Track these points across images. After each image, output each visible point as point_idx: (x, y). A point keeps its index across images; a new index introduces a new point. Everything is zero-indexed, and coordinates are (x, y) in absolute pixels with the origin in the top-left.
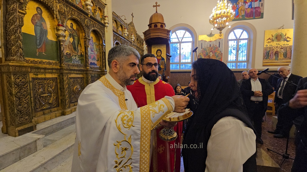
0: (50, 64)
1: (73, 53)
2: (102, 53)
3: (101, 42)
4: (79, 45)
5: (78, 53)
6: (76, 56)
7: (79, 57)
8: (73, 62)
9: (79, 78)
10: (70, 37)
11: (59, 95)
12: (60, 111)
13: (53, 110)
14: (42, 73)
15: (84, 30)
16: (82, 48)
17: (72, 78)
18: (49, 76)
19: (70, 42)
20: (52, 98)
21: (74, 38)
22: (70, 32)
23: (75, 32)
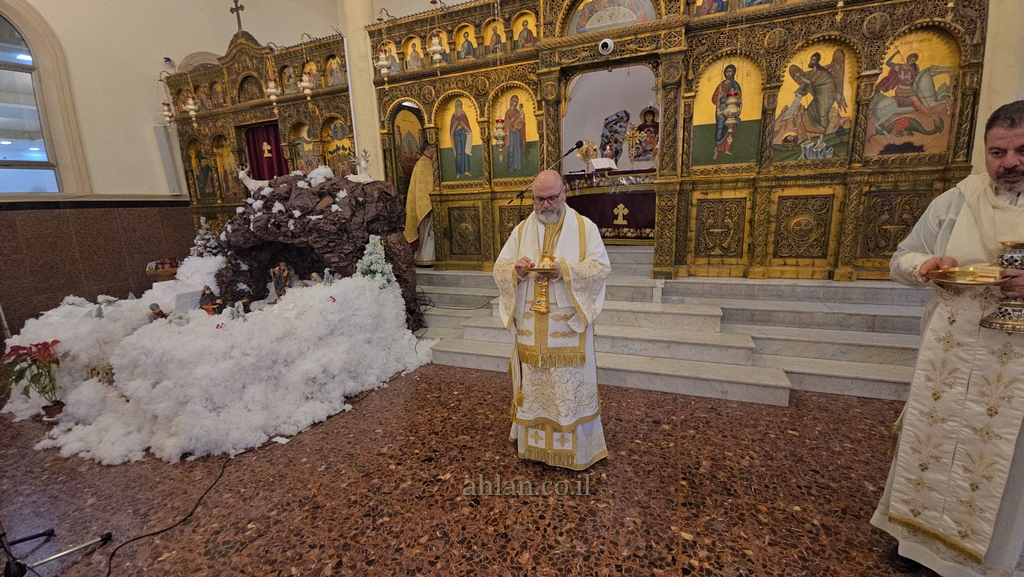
0: (735, 170)
1: (808, 134)
3: (963, 57)
4: (835, 104)
5: (826, 127)
6: (815, 139)
8: (802, 156)
9: (813, 197)
11: (746, 236)
12: (742, 269)
13: (727, 260)
14: (716, 190)
15: (857, 54)
17: (790, 197)
18: (728, 195)
20: (729, 239)
21: (815, 93)
22: (806, 81)
23: (825, 73)
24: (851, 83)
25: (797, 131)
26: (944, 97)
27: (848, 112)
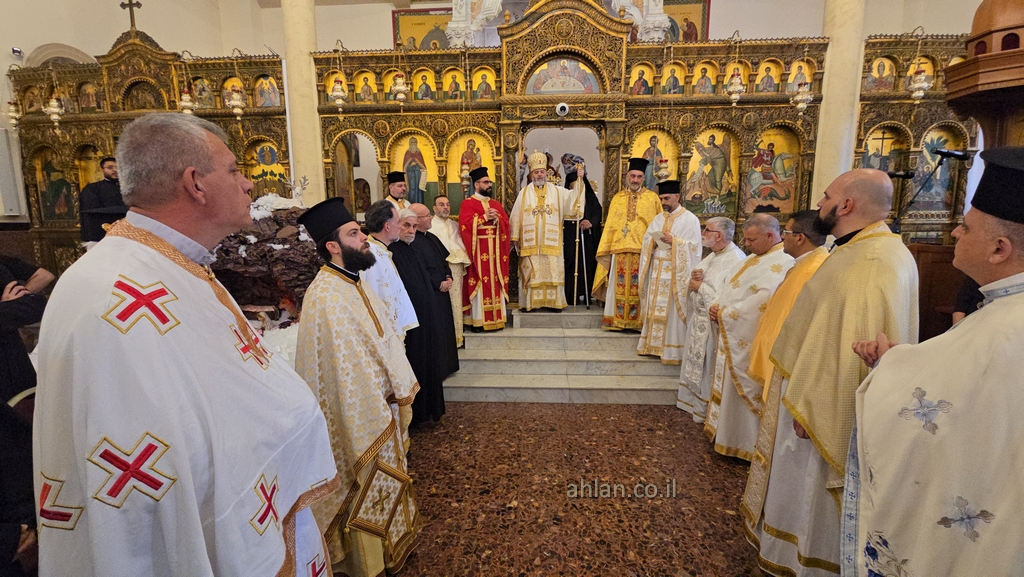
3: (802, 149)
4: (726, 174)
5: (720, 190)
6: (713, 198)
10: (706, 164)
15: (740, 140)
21: (713, 165)
22: (706, 154)
23: (719, 151)
24: (735, 159)
25: (702, 192)
26: (791, 175)
27: (735, 181)
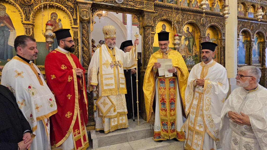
1: (188, 55)
2: (221, 49)
3: (219, 37)
4: (194, 46)
5: (192, 54)
7: (193, 57)
8: (187, 63)
10: (186, 41)
15: (200, 30)
16: (197, 48)
19: (185, 45)
21: (189, 41)
22: (186, 36)
23: (191, 34)
24: (197, 39)
25: (185, 54)
